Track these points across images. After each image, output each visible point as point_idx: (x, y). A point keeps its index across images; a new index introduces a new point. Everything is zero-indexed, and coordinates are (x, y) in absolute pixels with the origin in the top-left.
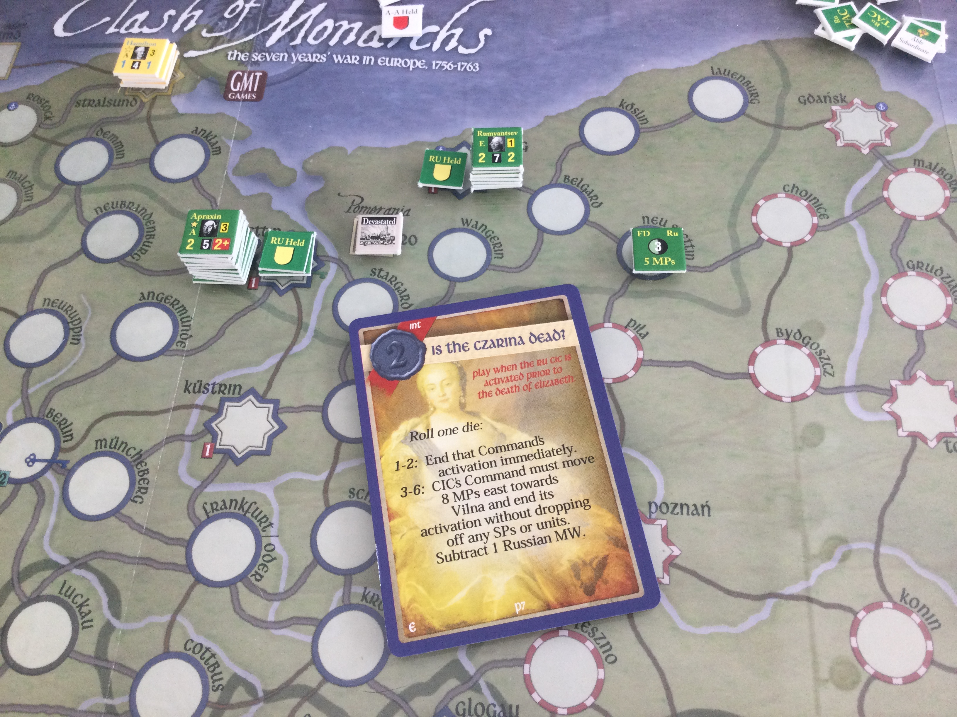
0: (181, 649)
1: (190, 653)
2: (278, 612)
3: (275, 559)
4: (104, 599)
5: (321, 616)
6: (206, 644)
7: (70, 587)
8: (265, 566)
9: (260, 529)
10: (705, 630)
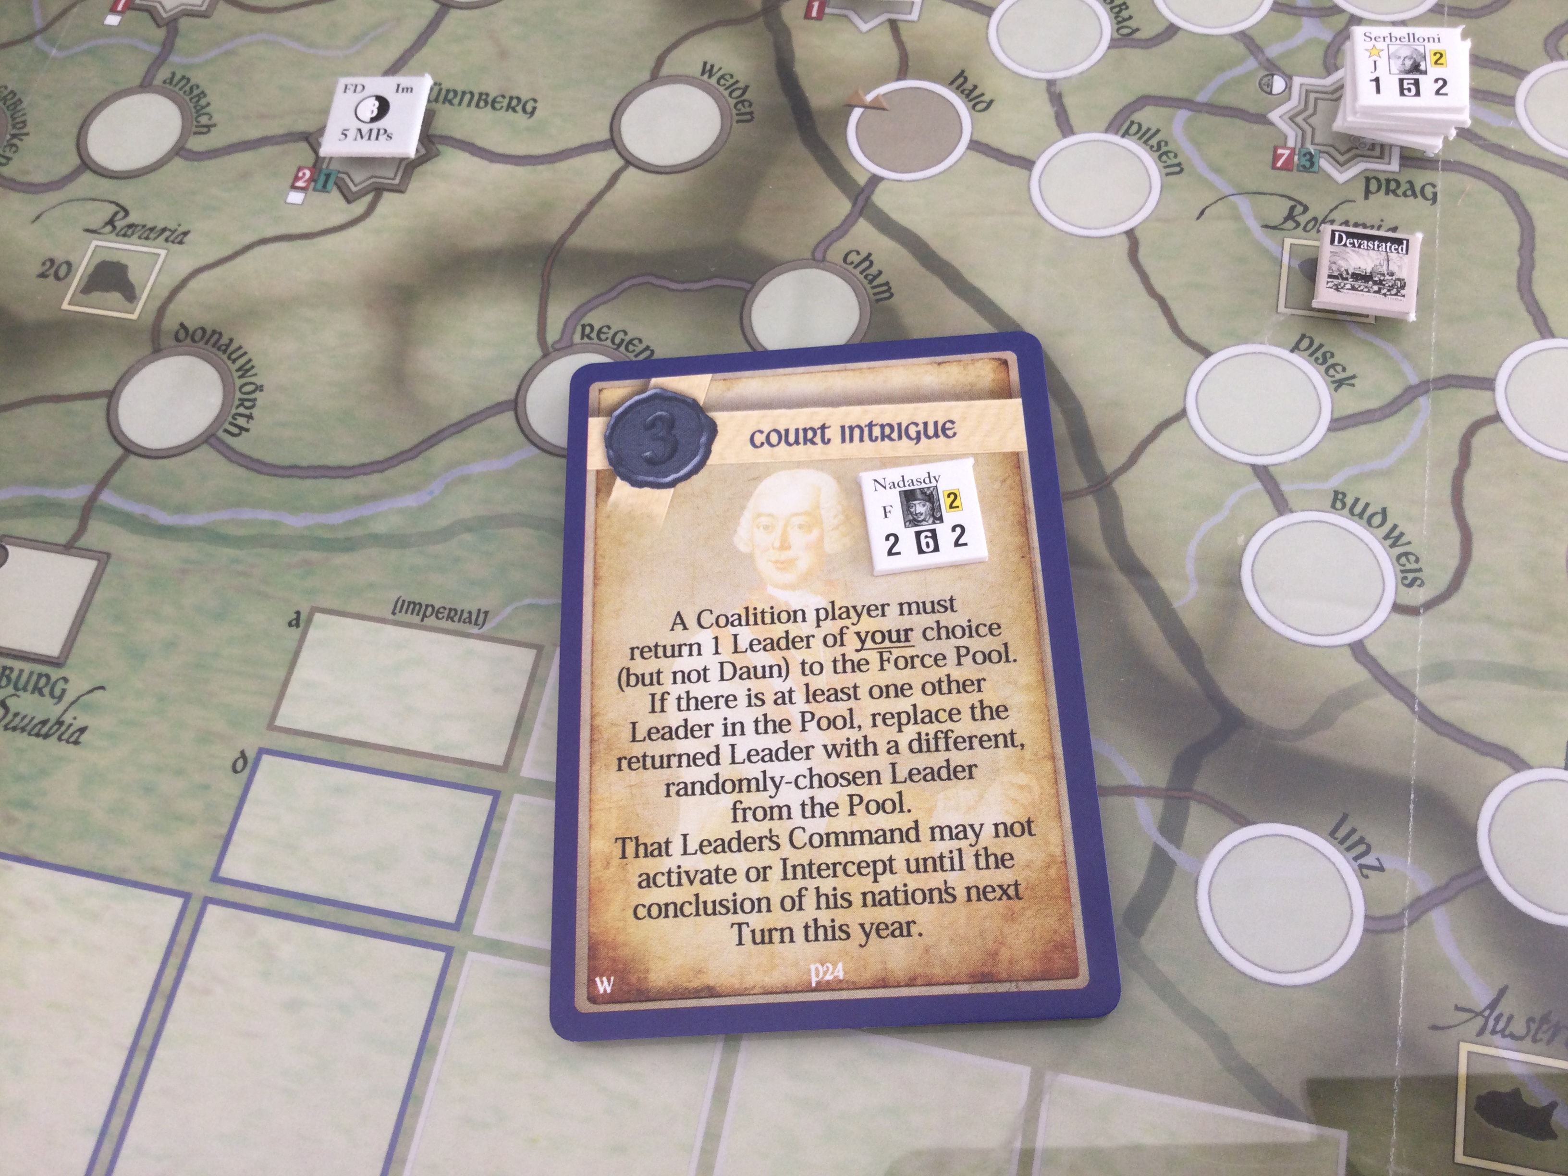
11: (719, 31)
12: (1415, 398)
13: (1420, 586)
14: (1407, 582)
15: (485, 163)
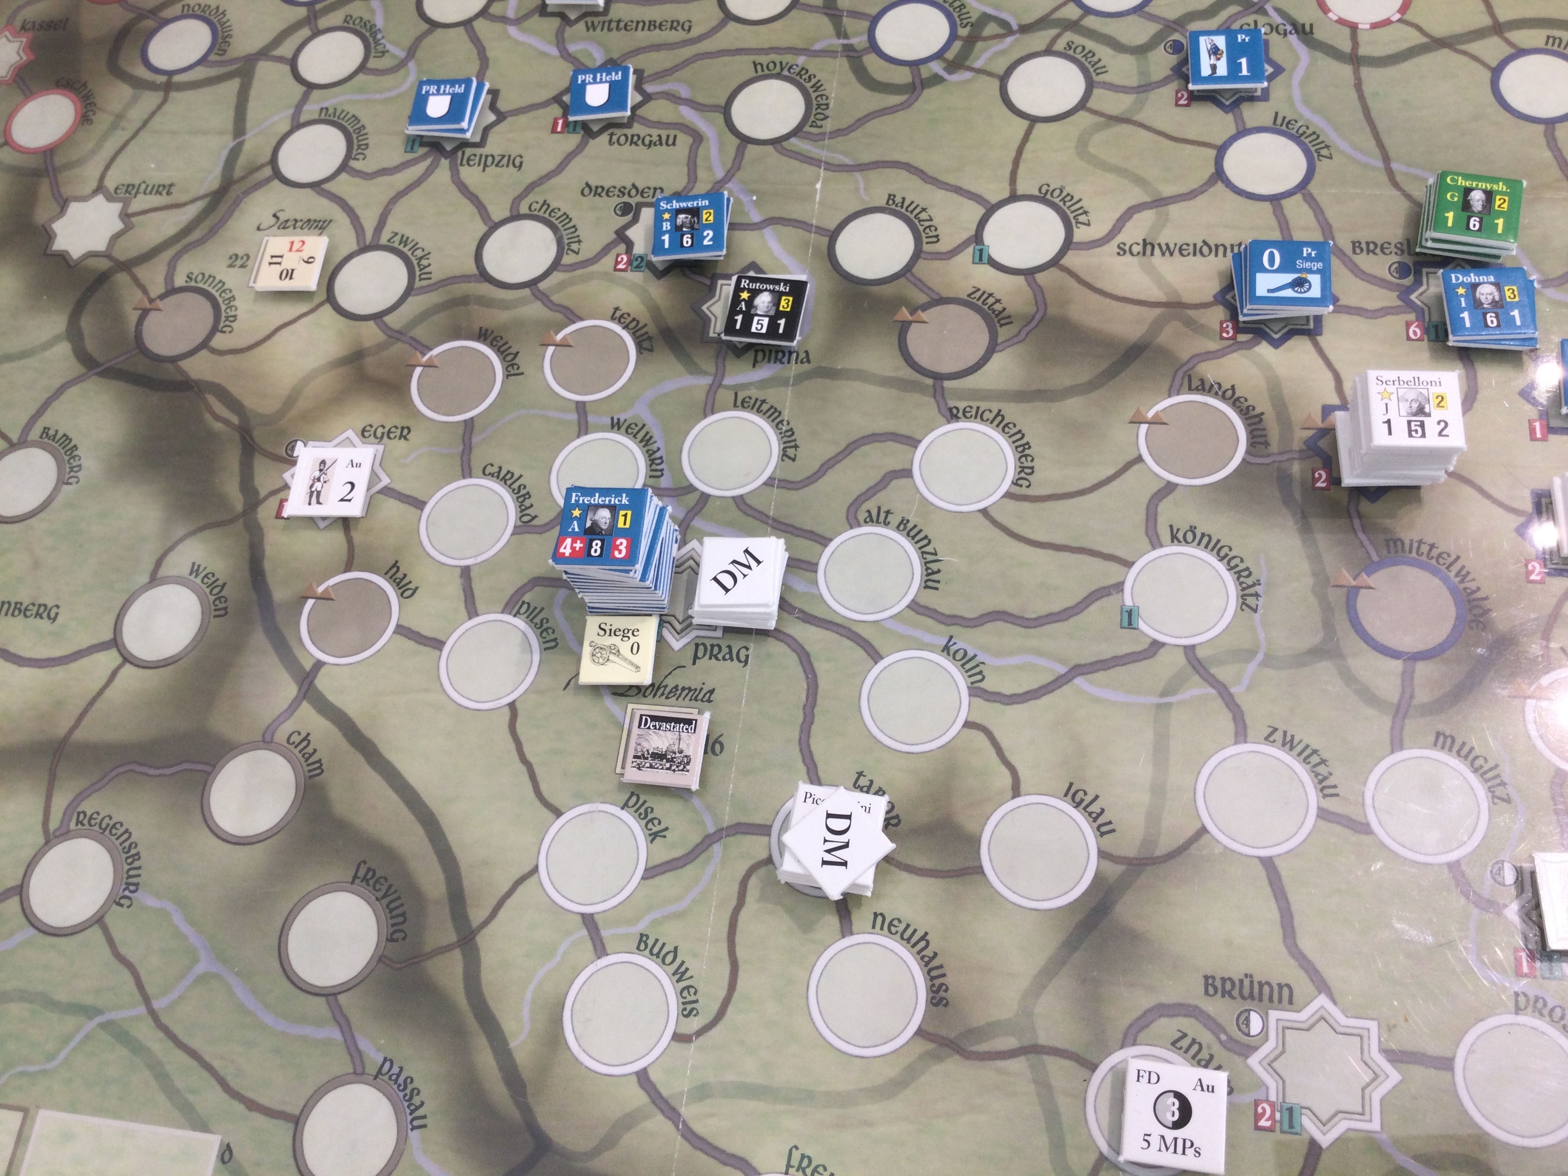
11: (207, 533)
12: (710, 845)
13: (695, 1016)
14: (685, 1013)
15: (14, 667)
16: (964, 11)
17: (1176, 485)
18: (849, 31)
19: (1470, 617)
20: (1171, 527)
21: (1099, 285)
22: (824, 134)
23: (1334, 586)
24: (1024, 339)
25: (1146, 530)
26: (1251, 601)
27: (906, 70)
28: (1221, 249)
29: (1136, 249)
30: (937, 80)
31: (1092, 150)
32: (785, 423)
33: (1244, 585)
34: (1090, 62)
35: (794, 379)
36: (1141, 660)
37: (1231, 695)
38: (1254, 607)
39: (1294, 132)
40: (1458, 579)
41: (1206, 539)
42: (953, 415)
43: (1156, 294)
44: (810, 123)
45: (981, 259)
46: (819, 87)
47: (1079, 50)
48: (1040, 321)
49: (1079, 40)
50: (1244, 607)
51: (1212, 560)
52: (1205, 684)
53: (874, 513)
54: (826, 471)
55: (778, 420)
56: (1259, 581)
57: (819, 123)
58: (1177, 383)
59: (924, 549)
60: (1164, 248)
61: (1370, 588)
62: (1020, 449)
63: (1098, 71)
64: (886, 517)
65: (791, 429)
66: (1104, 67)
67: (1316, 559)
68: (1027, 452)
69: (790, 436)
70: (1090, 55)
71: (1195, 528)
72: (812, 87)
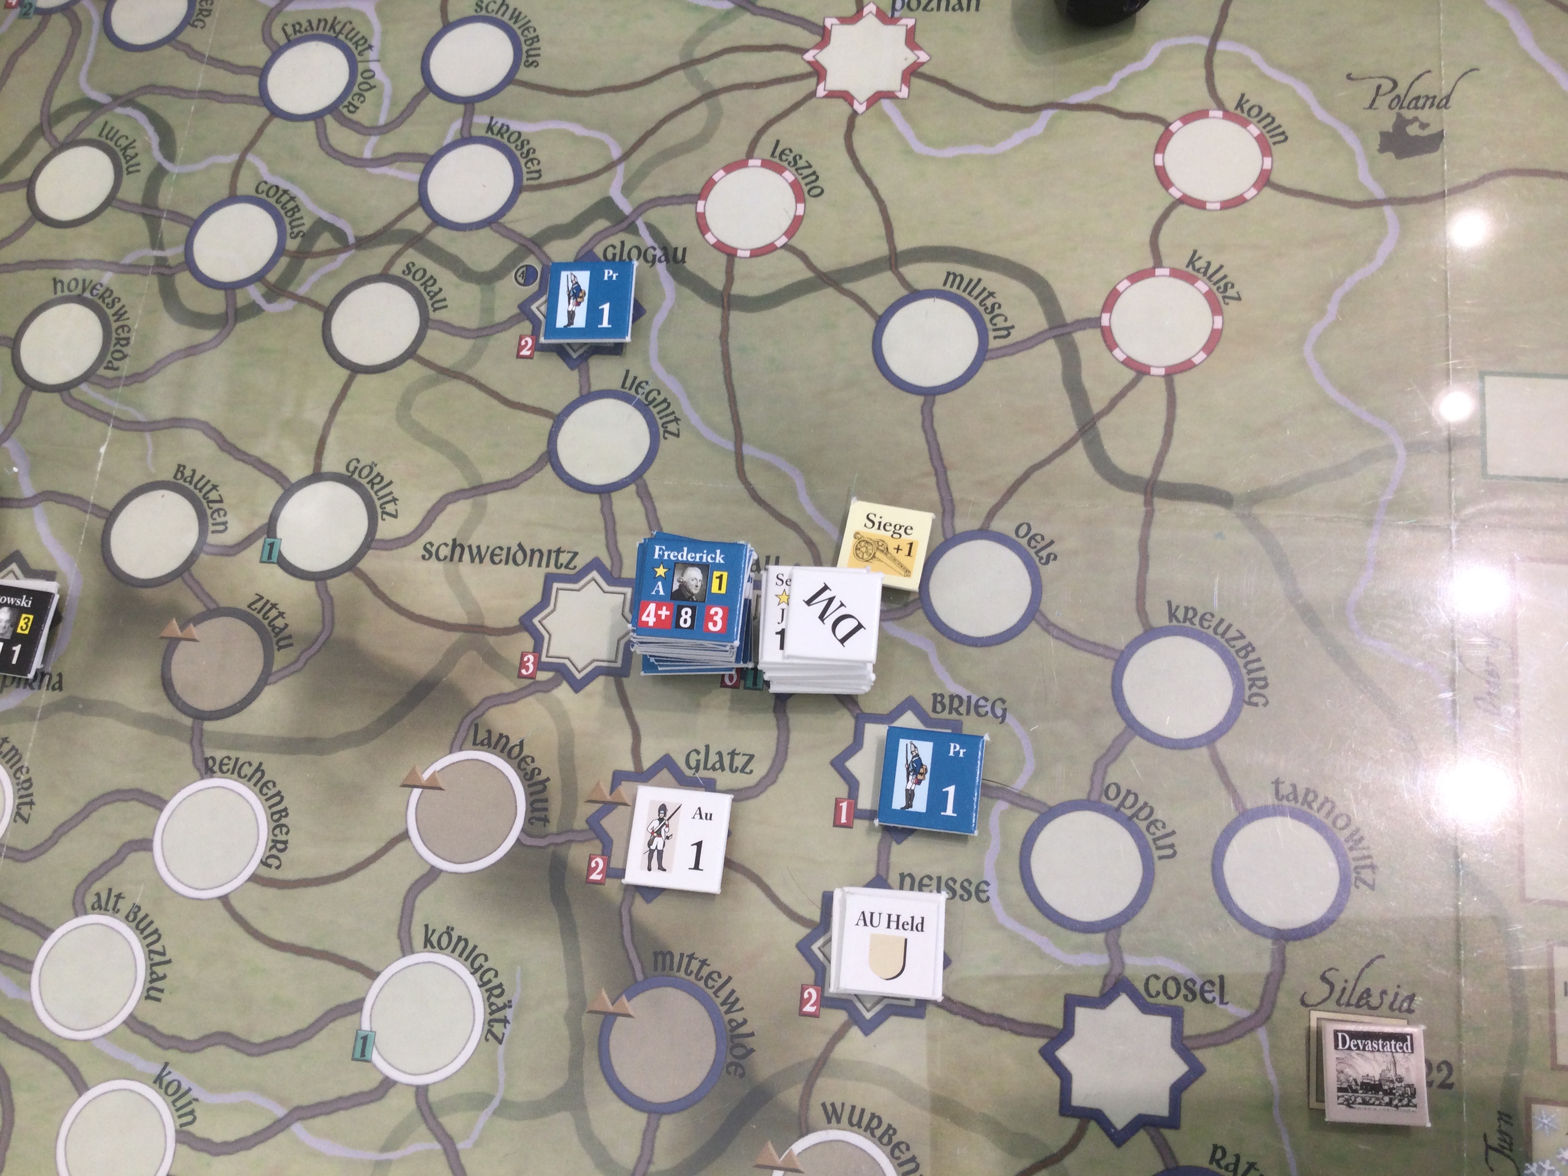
0: (252, 192)
1: (263, 196)
2: (375, 149)
3: (375, 87)
4: (154, 140)
5: (432, 151)
6: (284, 185)
7: (112, 128)
8: (361, 95)
9: (356, 53)
10: (949, 152)
16: (297, 215)
17: (441, 871)
18: (166, 238)
19: (730, 1059)
20: (427, 926)
21: (395, 598)
22: (119, 378)
23: (590, 1012)
24: (301, 669)
25: (399, 931)
26: (498, 1028)
27: (220, 294)
28: (537, 555)
29: (444, 552)
30: (254, 310)
31: (415, 414)
32: (24, 770)
33: (494, 1007)
34: (428, 293)
35: (42, 712)
36: (367, 1103)
37: (456, 1153)
38: (500, 1036)
39: (642, 398)
40: (725, 1008)
41: (462, 944)
42: (207, 769)
43: (457, 614)
44: (105, 364)
45: (270, 557)
46: (121, 315)
47: (418, 276)
48: (324, 644)
49: (422, 261)
50: (489, 1036)
51: (463, 970)
52: (431, 1137)
53: (104, 897)
54: (59, 837)
55: (19, 765)
56: (510, 1001)
57: (116, 364)
58: (462, 734)
59: (152, 948)
60: (475, 551)
61: (629, 1016)
62: (276, 817)
63: (436, 306)
64: (116, 903)
65: (29, 780)
66: (445, 300)
67: (575, 974)
68: (284, 821)
69: (26, 789)
70: (431, 282)
71: (452, 929)
72: (113, 315)
